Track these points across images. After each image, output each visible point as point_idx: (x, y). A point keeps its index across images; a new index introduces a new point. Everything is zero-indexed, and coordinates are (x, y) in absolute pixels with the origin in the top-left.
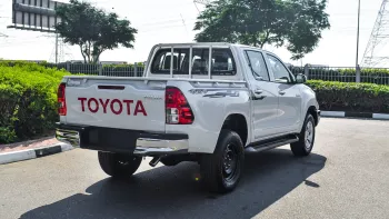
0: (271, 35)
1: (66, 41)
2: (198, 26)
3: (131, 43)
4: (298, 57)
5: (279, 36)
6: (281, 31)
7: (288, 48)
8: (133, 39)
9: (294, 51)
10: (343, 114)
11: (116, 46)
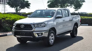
0: (69, 5)
1: (10, 7)
2: (48, 2)
3: (29, 7)
4: (76, 10)
5: (71, 5)
6: (71, 3)
7: (74, 8)
8: (30, 6)
9: (75, 9)
10: (88, 25)
11: (25, 8)
